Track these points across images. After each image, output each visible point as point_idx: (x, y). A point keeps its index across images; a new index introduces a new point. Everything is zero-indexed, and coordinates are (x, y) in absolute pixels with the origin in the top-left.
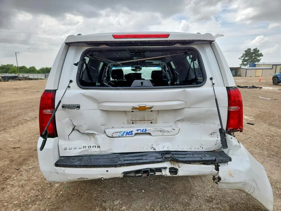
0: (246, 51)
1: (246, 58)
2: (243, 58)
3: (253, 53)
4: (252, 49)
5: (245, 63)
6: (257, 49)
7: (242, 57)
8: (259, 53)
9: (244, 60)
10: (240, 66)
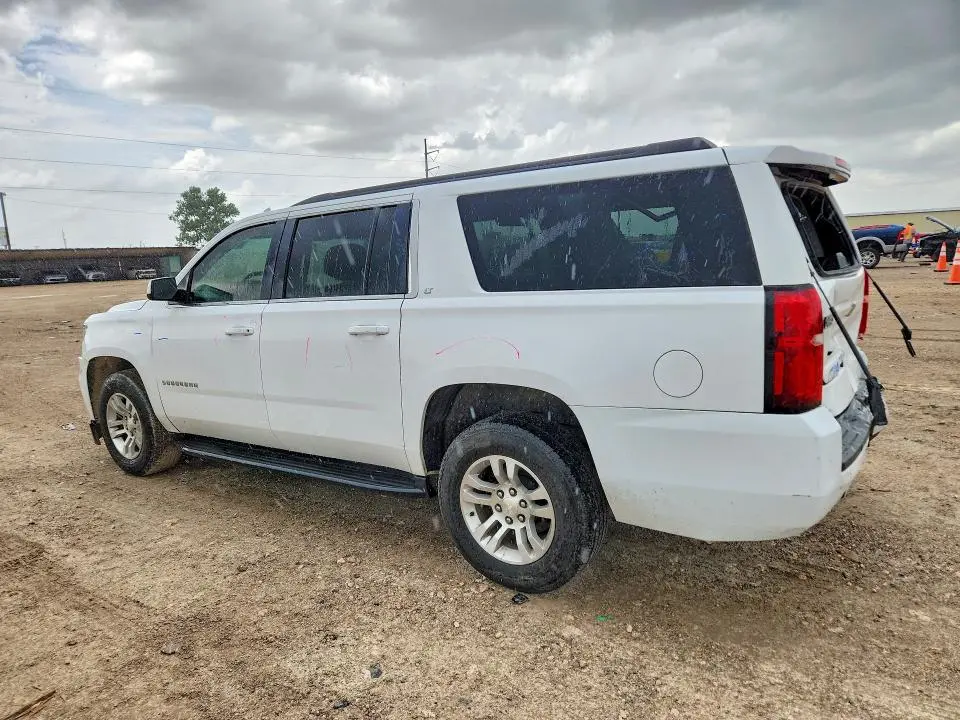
0: (185, 195)
1: (193, 218)
2: (181, 218)
3: (210, 203)
4: (204, 191)
5: (192, 233)
6: (220, 193)
7: (178, 214)
8: (226, 203)
9: (187, 226)
10: (177, 242)
